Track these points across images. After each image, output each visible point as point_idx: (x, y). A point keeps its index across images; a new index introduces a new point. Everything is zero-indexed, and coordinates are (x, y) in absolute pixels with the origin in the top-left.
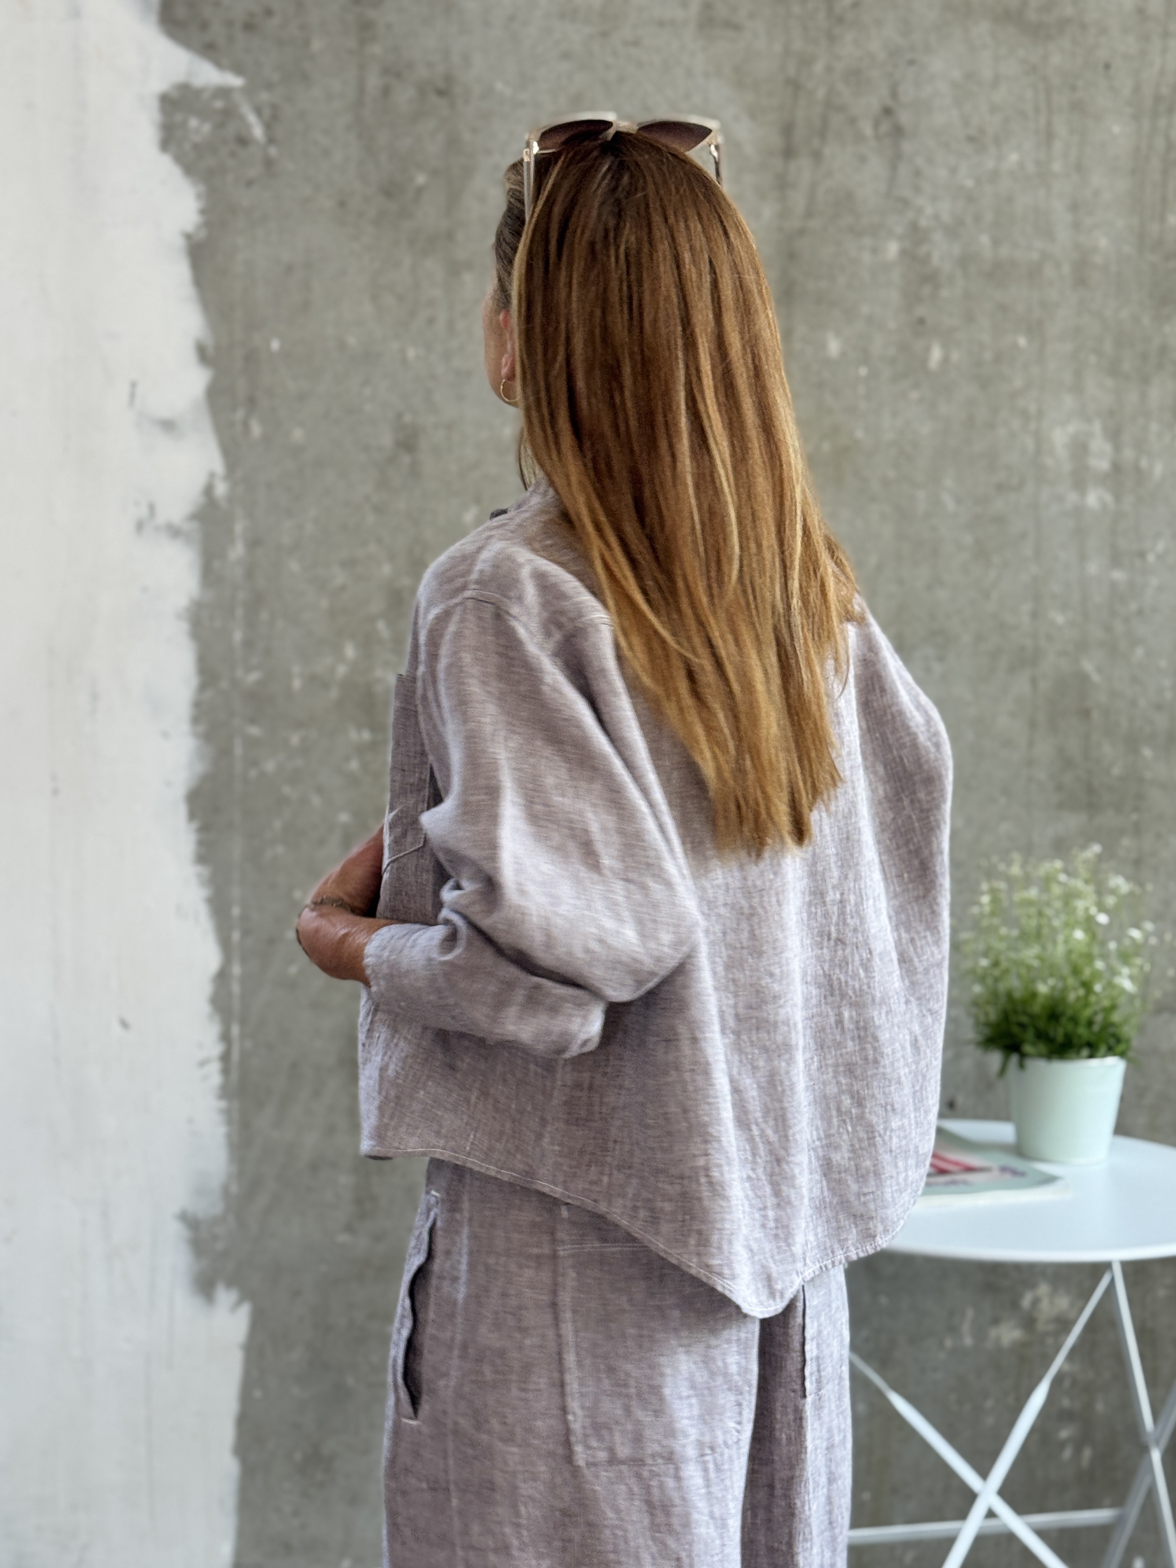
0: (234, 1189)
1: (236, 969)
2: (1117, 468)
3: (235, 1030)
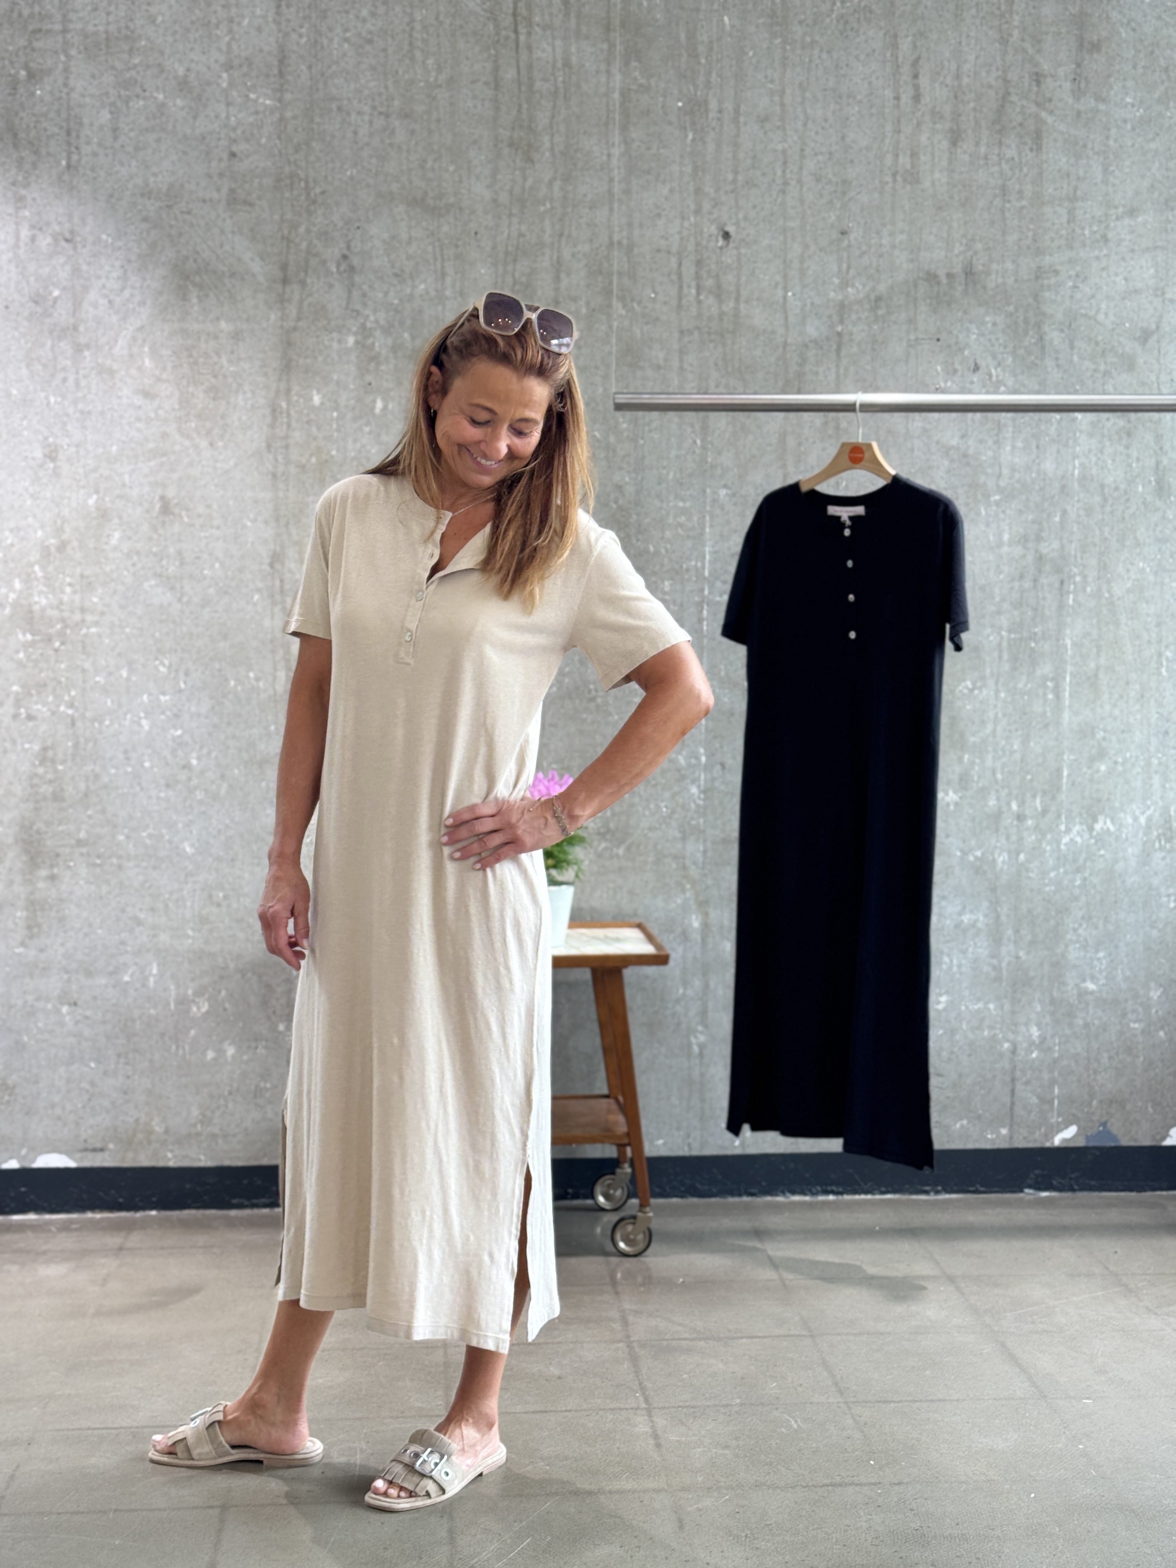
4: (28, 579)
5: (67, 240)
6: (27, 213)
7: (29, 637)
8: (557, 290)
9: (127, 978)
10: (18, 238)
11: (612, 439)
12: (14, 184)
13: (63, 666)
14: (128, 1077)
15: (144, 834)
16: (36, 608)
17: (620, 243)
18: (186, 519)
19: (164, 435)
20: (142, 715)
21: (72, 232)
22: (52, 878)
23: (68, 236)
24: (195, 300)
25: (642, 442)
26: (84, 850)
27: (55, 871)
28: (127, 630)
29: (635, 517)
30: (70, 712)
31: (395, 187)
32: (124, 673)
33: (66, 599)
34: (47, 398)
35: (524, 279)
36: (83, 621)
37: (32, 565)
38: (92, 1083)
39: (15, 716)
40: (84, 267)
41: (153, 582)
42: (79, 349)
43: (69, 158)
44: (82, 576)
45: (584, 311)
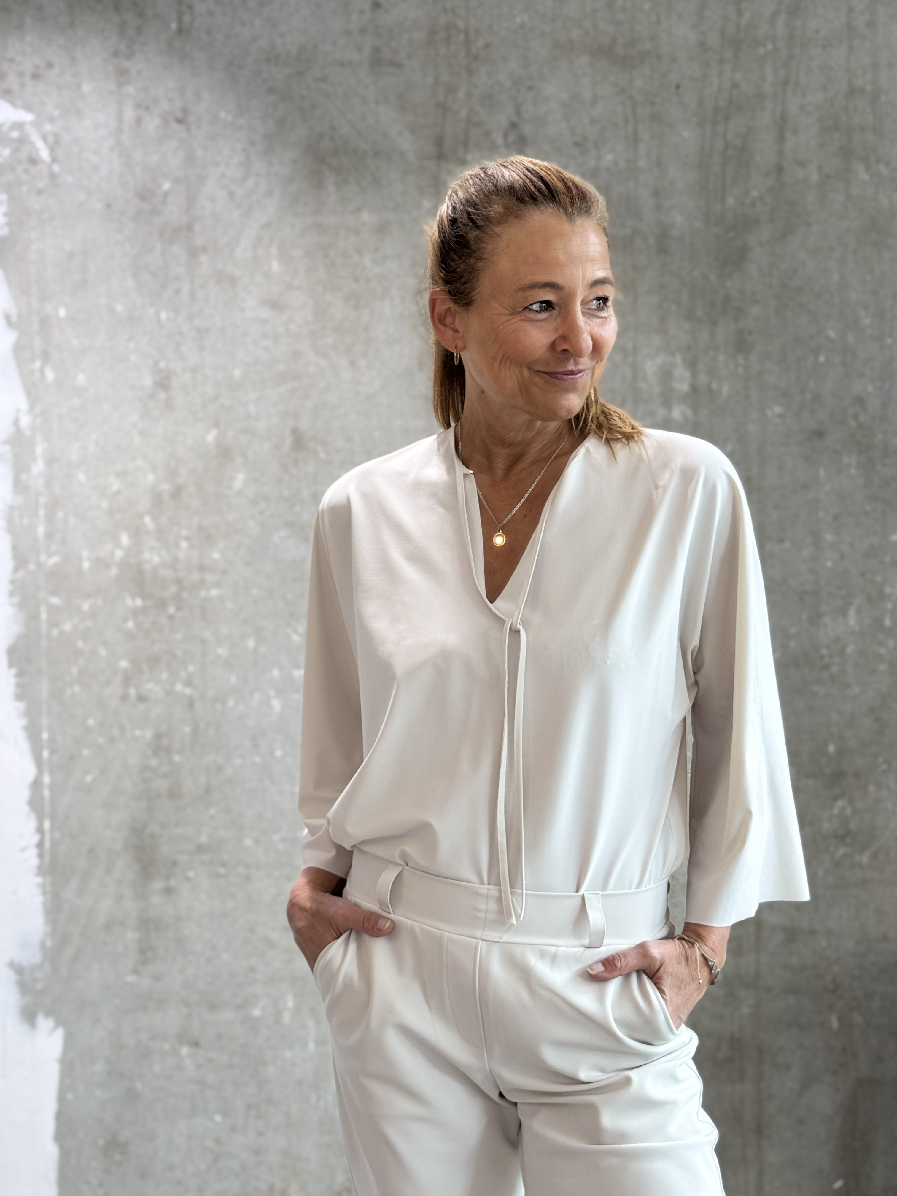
0: (49, 943)
1: (47, 779)
2: (694, 389)
3: (47, 824)
4: (137, 533)
5: (179, 121)
6: (130, 89)
7: (139, 602)
8: (780, 153)
9: (257, 1012)
10: (120, 121)
11: (851, 339)
12: (115, 54)
13: (179, 636)
14: (260, 1134)
15: (276, 837)
16: (147, 567)
17: (862, 90)
18: (322, 456)
19: (296, 355)
20: (272, 693)
21: (185, 110)
22: (169, 891)
23: (179, 115)
24: (331, 188)
25: (889, 341)
26: (206, 857)
27: (172, 882)
28: (254, 592)
29: (880, 437)
30: (188, 691)
31: (576, 34)
32: (251, 643)
33: (181, 555)
34: (157, 314)
35: (738, 142)
36: (202, 582)
37: (141, 516)
38: (218, 1141)
39: (124, 697)
40: (200, 153)
41: (283, 533)
42: (194, 253)
43: (180, 20)
44: (201, 528)
45: (815, 177)
